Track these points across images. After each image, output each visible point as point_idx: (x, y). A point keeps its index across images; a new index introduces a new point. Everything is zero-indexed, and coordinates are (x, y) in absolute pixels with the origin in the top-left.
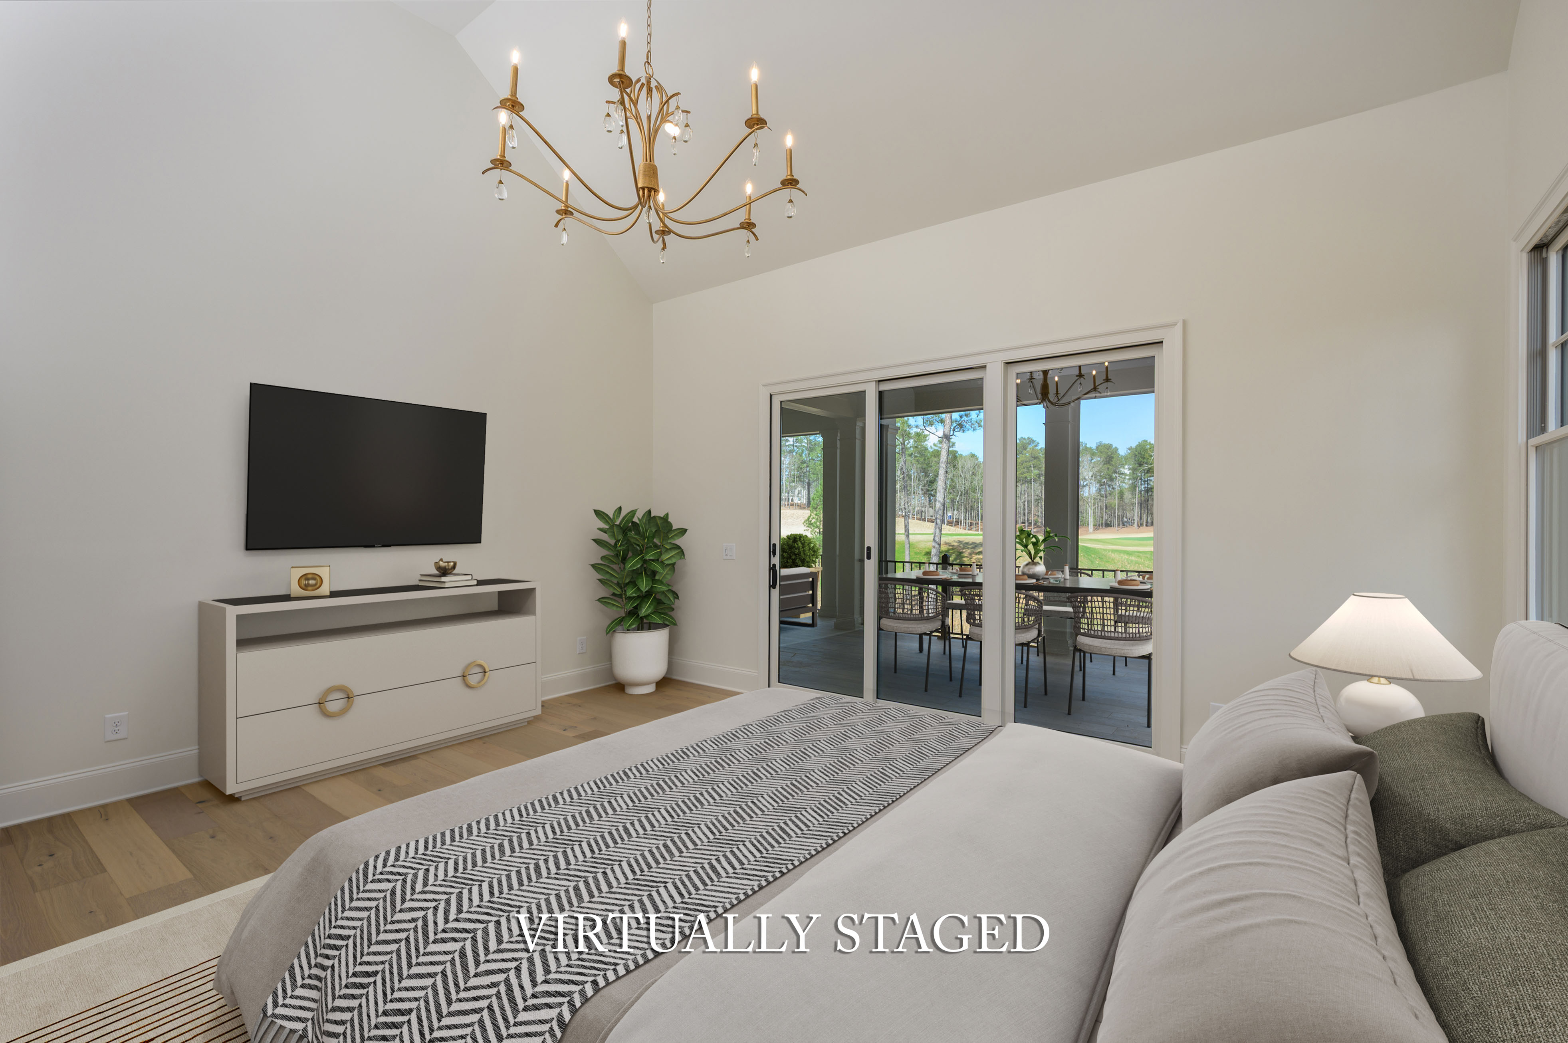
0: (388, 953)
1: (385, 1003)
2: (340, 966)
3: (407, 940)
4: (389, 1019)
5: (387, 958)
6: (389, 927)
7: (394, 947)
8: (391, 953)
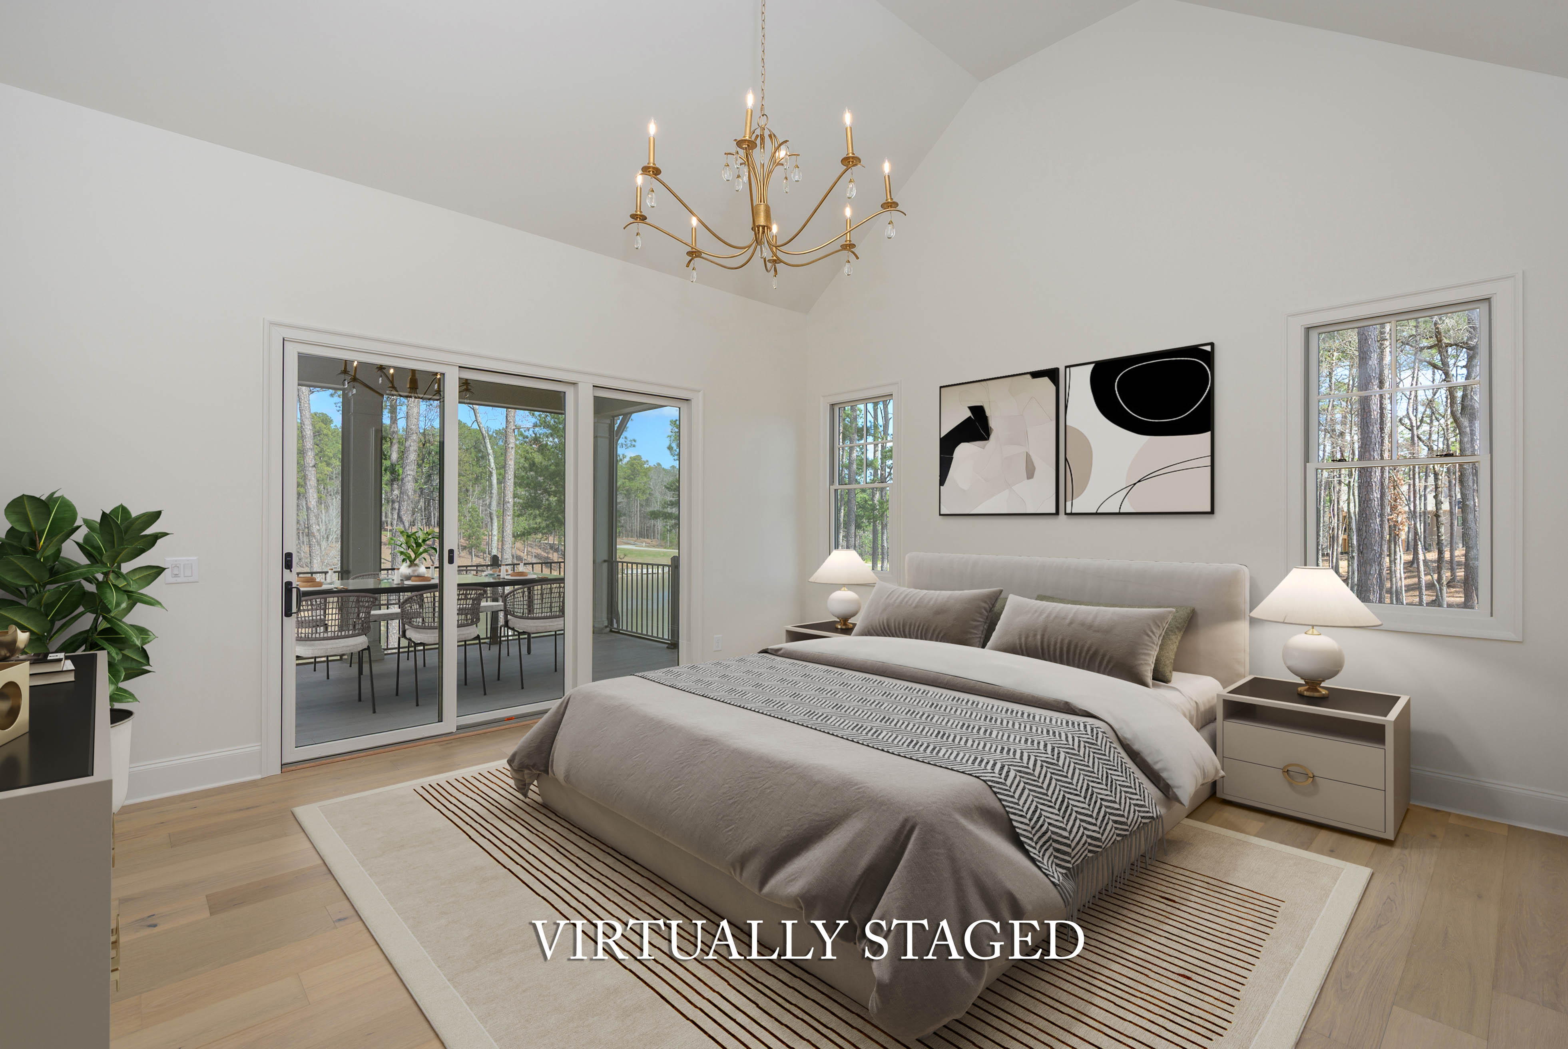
0: (1056, 786)
1: (1080, 796)
2: (1051, 819)
3: (1052, 773)
4: (1088, 797)
5: (1058, 787)
6: (1041, 780)
7: (1054, 781)
8: (1056, 784)
